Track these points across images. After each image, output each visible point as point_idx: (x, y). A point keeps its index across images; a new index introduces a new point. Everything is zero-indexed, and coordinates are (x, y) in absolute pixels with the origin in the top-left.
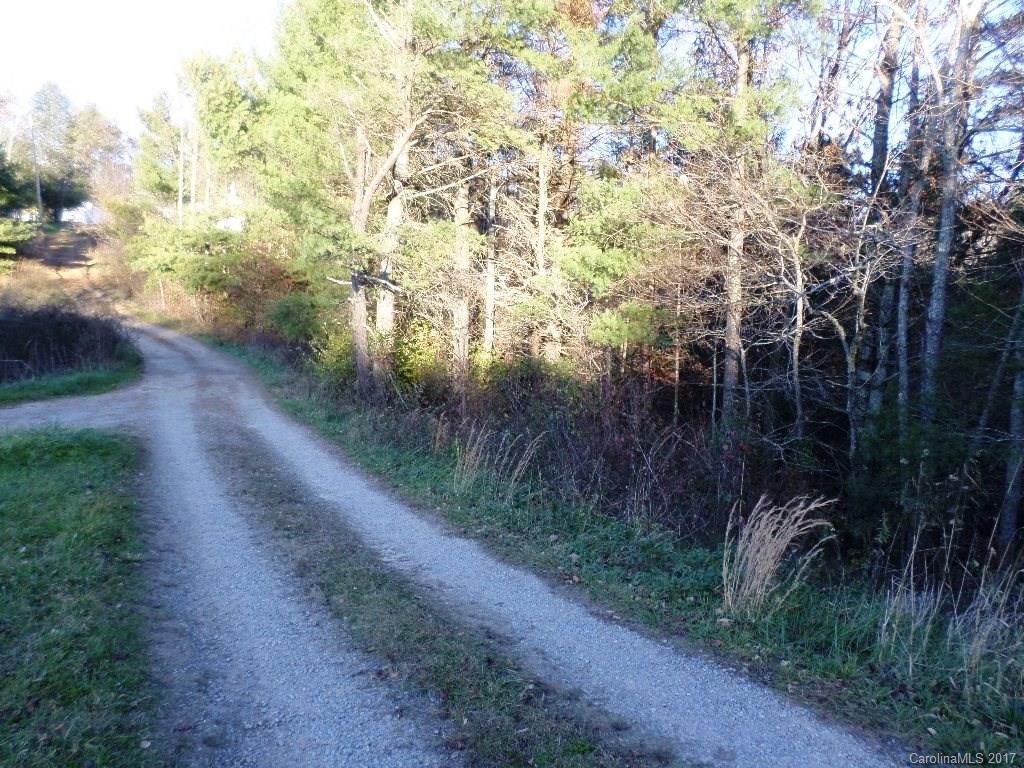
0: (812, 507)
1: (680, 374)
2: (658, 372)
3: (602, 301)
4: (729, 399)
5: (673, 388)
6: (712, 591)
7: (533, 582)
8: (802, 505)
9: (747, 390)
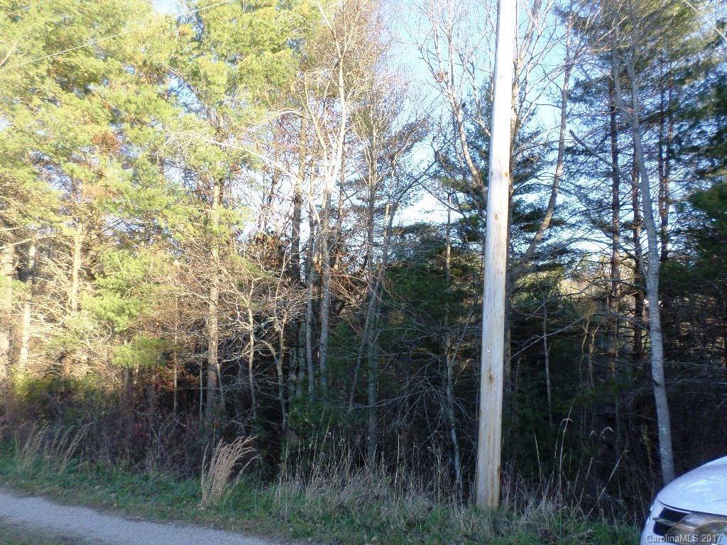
0: (247, 441)
1: (177, 383)
2: (163, 382)
3: (121, 333)
4: (210, 396)
5: (173, 392)
6: (196, 496)
7: (88, 511)
8: (240, 441)
9: (221, 390)
